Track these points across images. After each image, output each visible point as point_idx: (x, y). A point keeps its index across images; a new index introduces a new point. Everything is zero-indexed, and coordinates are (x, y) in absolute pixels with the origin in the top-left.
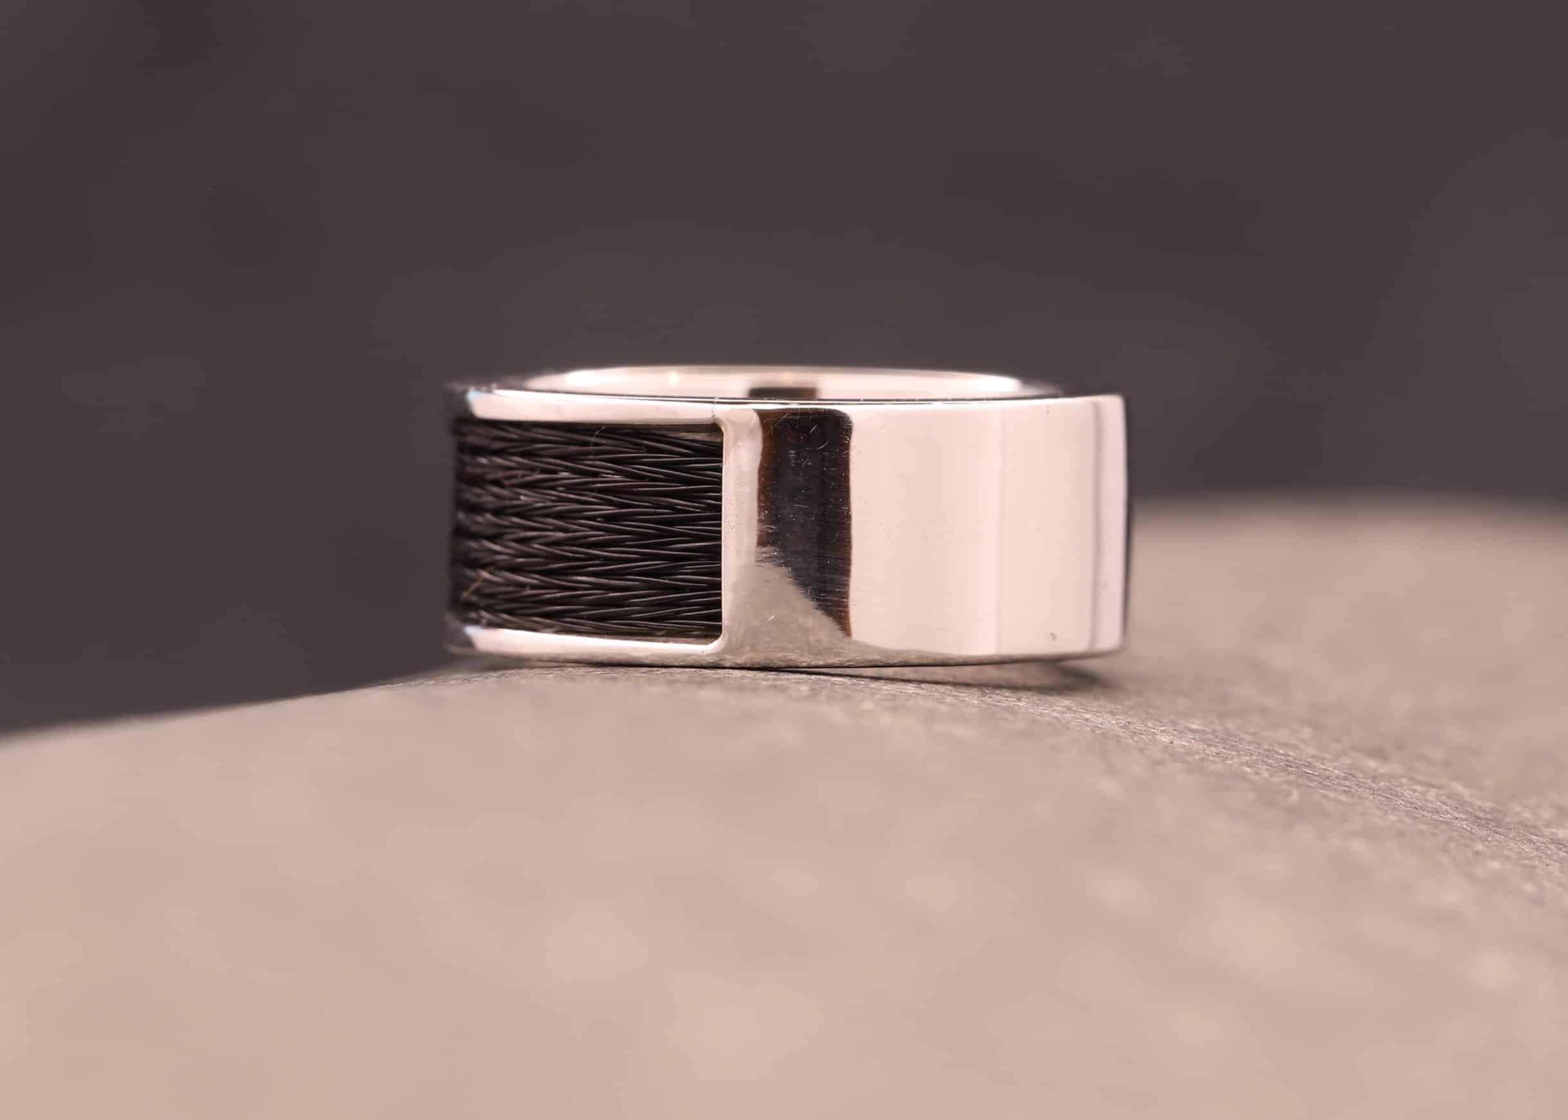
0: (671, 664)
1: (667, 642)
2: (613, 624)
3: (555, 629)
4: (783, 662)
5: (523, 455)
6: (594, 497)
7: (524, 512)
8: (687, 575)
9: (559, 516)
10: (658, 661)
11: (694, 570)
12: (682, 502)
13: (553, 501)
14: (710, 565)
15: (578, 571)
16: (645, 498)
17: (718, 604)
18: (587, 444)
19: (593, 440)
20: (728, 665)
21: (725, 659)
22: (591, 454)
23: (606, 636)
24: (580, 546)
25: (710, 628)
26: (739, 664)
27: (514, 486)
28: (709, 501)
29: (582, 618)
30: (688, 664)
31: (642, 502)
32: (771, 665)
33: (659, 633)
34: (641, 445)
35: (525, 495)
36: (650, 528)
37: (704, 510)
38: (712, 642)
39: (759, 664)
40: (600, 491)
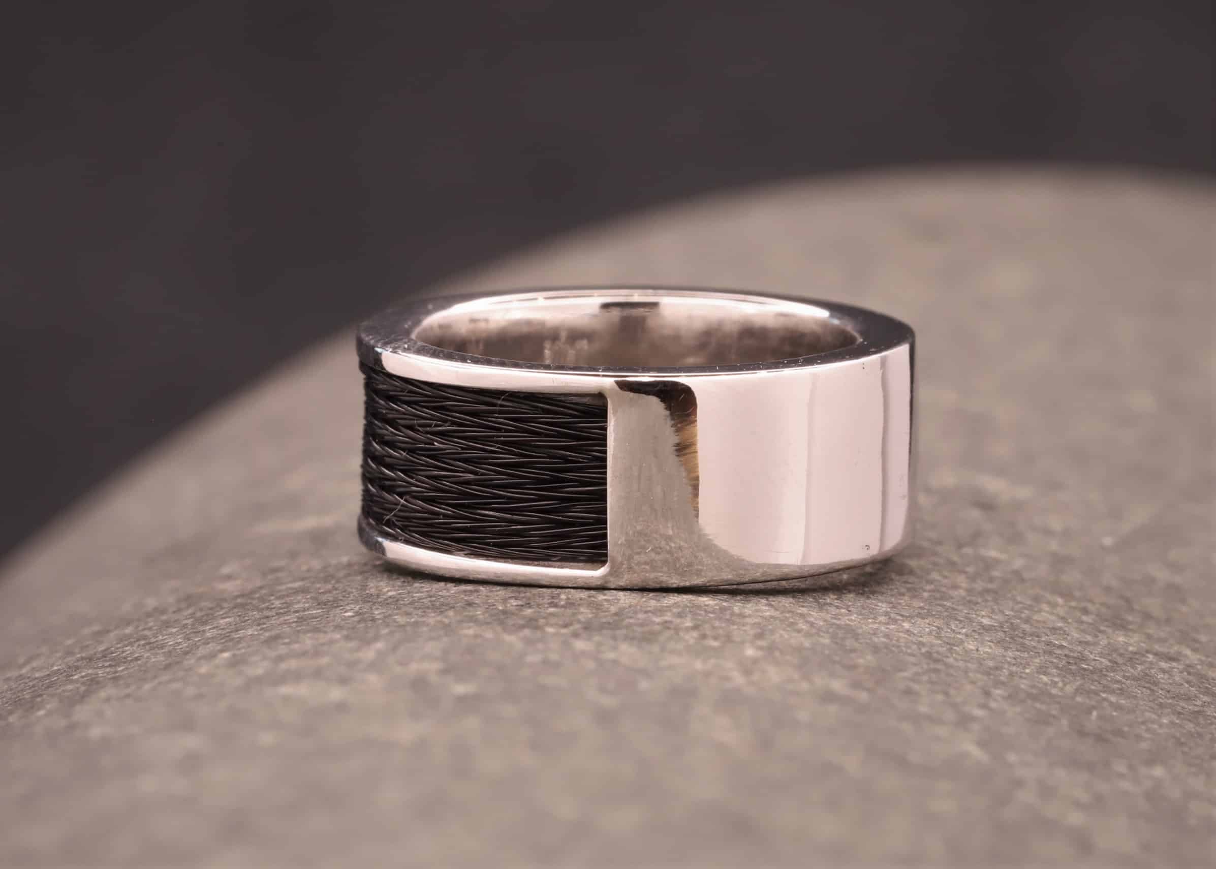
0: (565, 585)
1: (562, 567)
2: (516, 551)
3: (466, 552)
4: (658, 584)
5: (434, 409)
6: (498, 448)
7: (436, 455)
8: (577, 512)
9: (465, 461)
10: (554, 583)
11: (585, 509)
12: (573, 454)
13: (463, 449)
14: (598, 505)
15: (484, 506)
16: (542, 450)
17: (605, 536)
18: (494, 405)
19: (499, 402)
20: (612, 587)
21: (610, 582)
22: (496, 413)
23: (509, 560)
24: (487, 487)
25: (597, 555)
26: (621, 586)
27: (427, 433)
28: (594, 453)
29: (488, 544)
30: (580, 586)
31: (540, 453)
32: (647, 587)
33: (555, 559)
34: (537, 407)
35: (437, 441)
36: (546, 475)
37: (590, 460)
38: (599, 568)
39: (637, 586)
40: (504, 443)
